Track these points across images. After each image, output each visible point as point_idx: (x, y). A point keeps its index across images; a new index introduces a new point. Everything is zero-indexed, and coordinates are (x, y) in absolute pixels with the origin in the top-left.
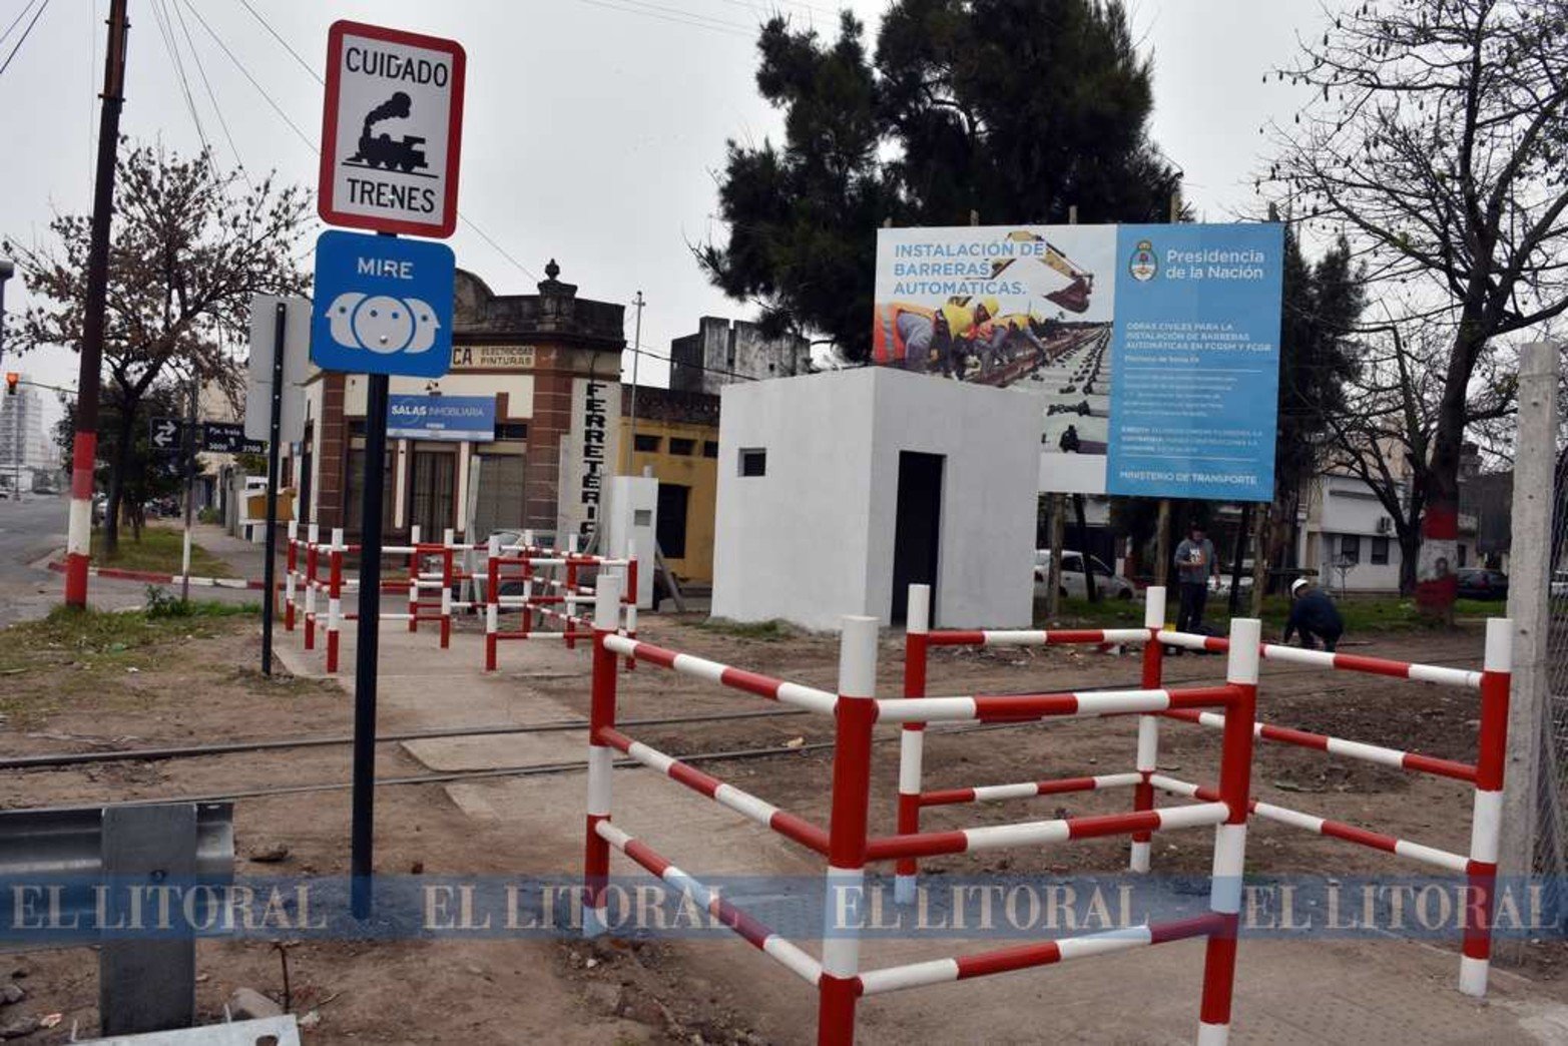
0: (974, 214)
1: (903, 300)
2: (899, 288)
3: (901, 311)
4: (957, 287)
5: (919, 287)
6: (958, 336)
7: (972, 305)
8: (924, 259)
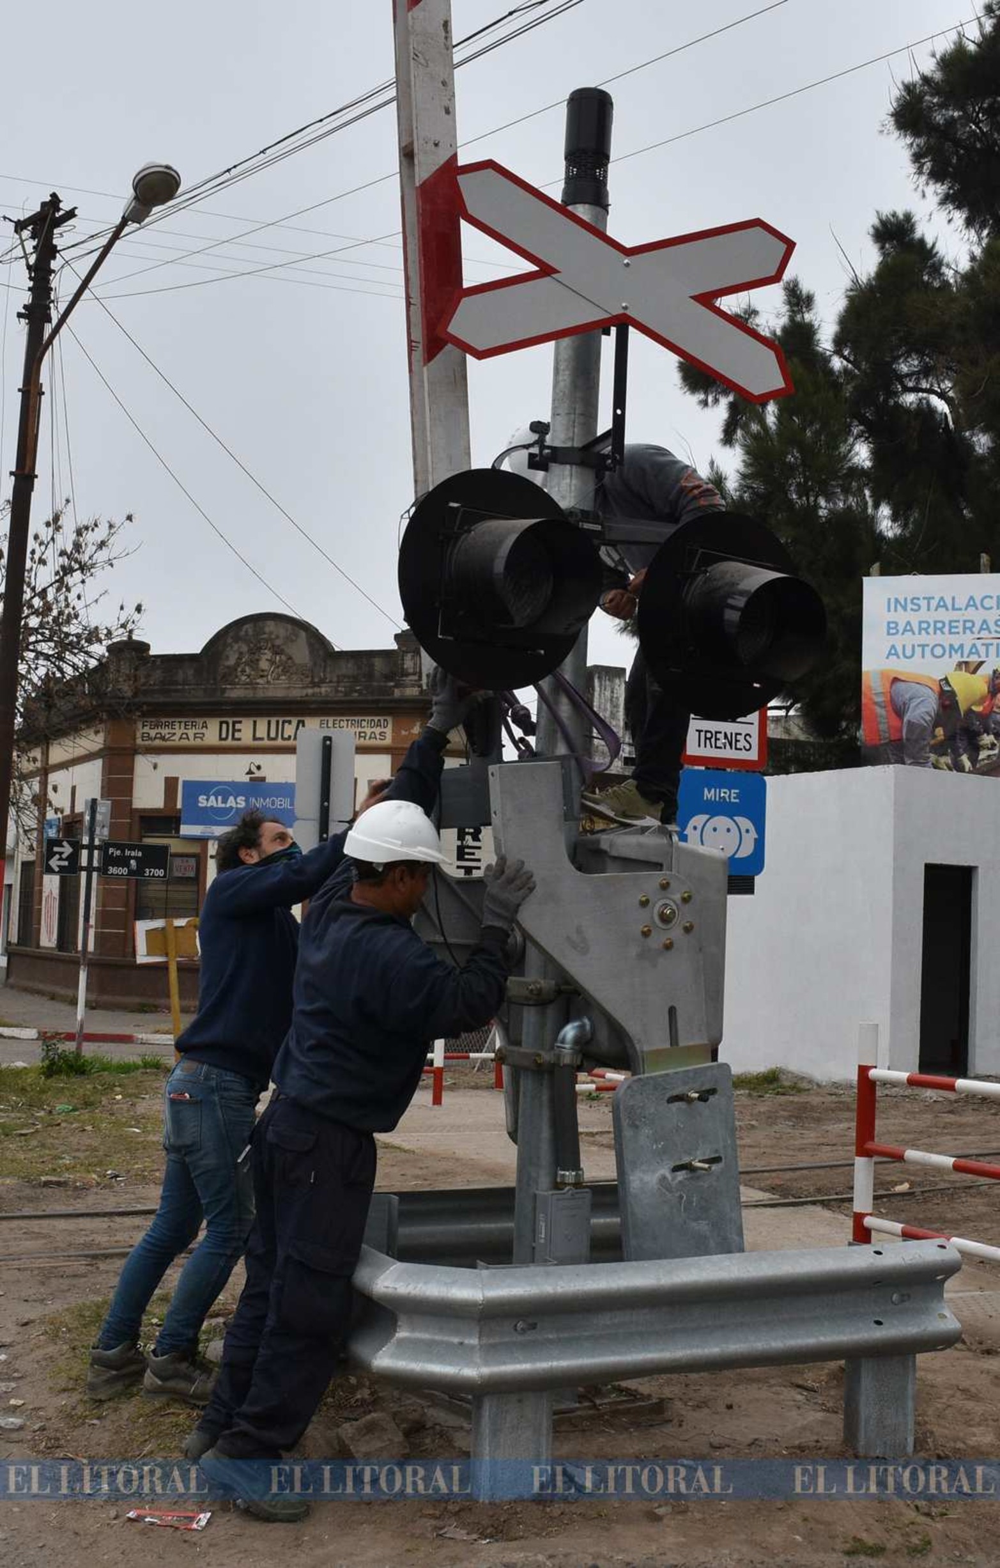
0: (985, 558)
1: (899, 666)
2: (893, 652)
3: (895, 680)
4: (966, 651)
5: (918, 650)
6: (969, 711)
7: (986, 671)
8: (923, 615)
